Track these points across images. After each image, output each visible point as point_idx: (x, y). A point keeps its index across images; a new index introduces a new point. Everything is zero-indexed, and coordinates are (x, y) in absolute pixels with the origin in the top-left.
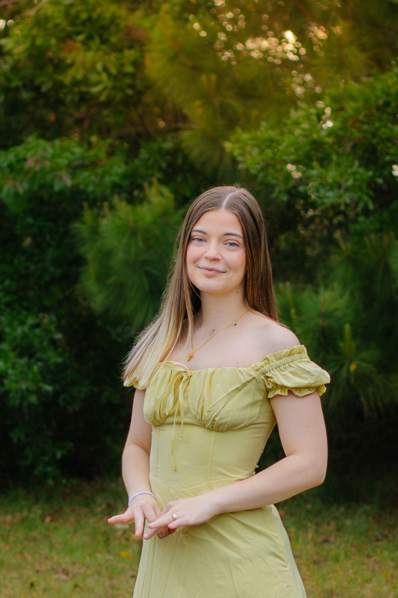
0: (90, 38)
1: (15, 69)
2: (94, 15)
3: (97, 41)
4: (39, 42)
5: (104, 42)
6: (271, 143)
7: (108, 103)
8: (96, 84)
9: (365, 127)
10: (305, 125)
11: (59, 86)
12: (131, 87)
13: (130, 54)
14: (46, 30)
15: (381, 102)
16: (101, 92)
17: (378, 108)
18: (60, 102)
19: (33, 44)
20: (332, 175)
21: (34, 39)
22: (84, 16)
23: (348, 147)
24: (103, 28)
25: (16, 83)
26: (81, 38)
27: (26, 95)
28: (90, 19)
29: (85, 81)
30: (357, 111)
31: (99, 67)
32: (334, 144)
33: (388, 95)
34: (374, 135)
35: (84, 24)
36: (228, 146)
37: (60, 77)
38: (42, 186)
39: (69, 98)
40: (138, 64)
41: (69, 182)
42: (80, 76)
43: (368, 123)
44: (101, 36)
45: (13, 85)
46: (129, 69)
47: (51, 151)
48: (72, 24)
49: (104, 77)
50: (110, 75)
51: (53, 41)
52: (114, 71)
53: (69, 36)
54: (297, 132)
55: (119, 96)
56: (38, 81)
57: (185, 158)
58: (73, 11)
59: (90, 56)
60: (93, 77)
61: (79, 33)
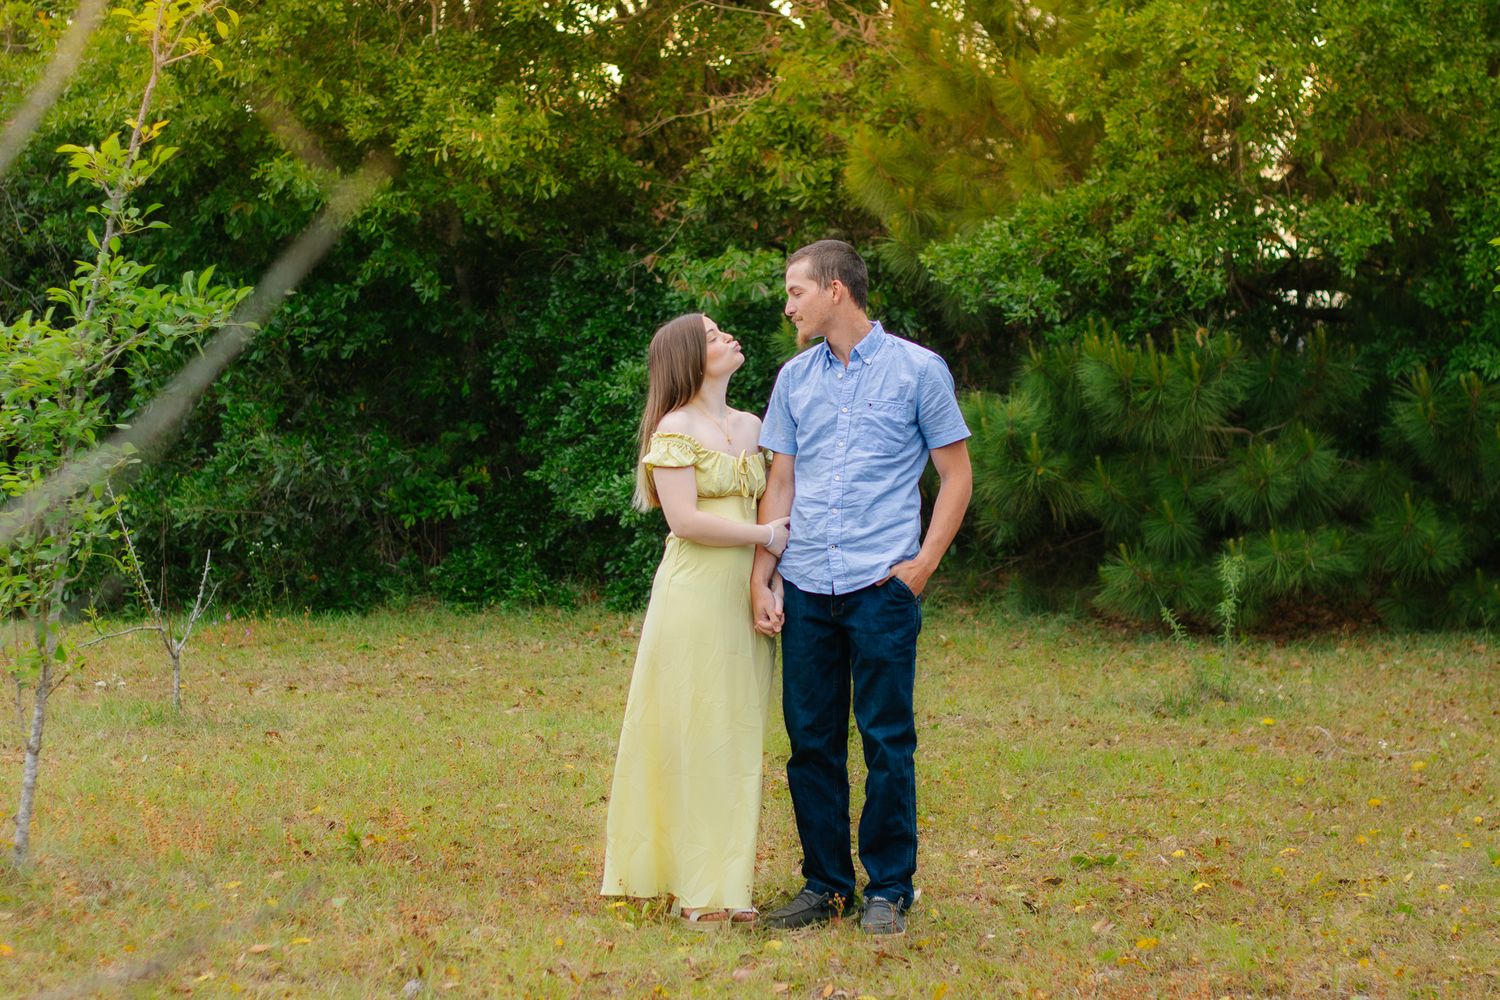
0: (790, 147)
1: (717, 178)
2: (795, 125)
3: (798, 149)
4: (740, 151)
5: (804, 151)
6: (964, 255)
7: (810, 211)
8: (796, 194)
9: (1055, 240)
10: (997, 238)
11: (760, 194)
12: (831, 196)
13: (828, 163)
14: (747, 139)
15: (1070, 215)
16: (800, 202)
17: (1067, 222)
18: (763, 209)
19: (734, 153)
20: (1019, 287)
21: (736, 147)
22: (785, 125)
23: (1039, 259)
24: (803, 137)
25: (718, 191)
26: (781, 147)
27: (728, 203)
28: (791, 127)
29: (785, 190)
30: (1046, 224)
31: (799, 177)
32: (1024, 257)
33: (1078, 208)
34: (1063, 248)
35: (784, 133)
36: (922, 257)
37: (759, 186)
38: (741, 296)
39: (771, 207)
40: (836, 174)
41: (766, 293)
42: (780, 185)
43: (1057, 236)
44: (801, 145)
45: (715, 194)
46: (828, 178)
47: (749, 261)
48: (773, 133)
49: (803, 186)
50: (809, 185)
51: (755, 150)
52: (813, 182)
53: (771, 145)
54: (988, 244)
55: (818, 206)
56: (740, 190)
57: (885, 269)
58: (774, 120)
59: (790, 165)
60: (793, 187)
61: (780, 142)
